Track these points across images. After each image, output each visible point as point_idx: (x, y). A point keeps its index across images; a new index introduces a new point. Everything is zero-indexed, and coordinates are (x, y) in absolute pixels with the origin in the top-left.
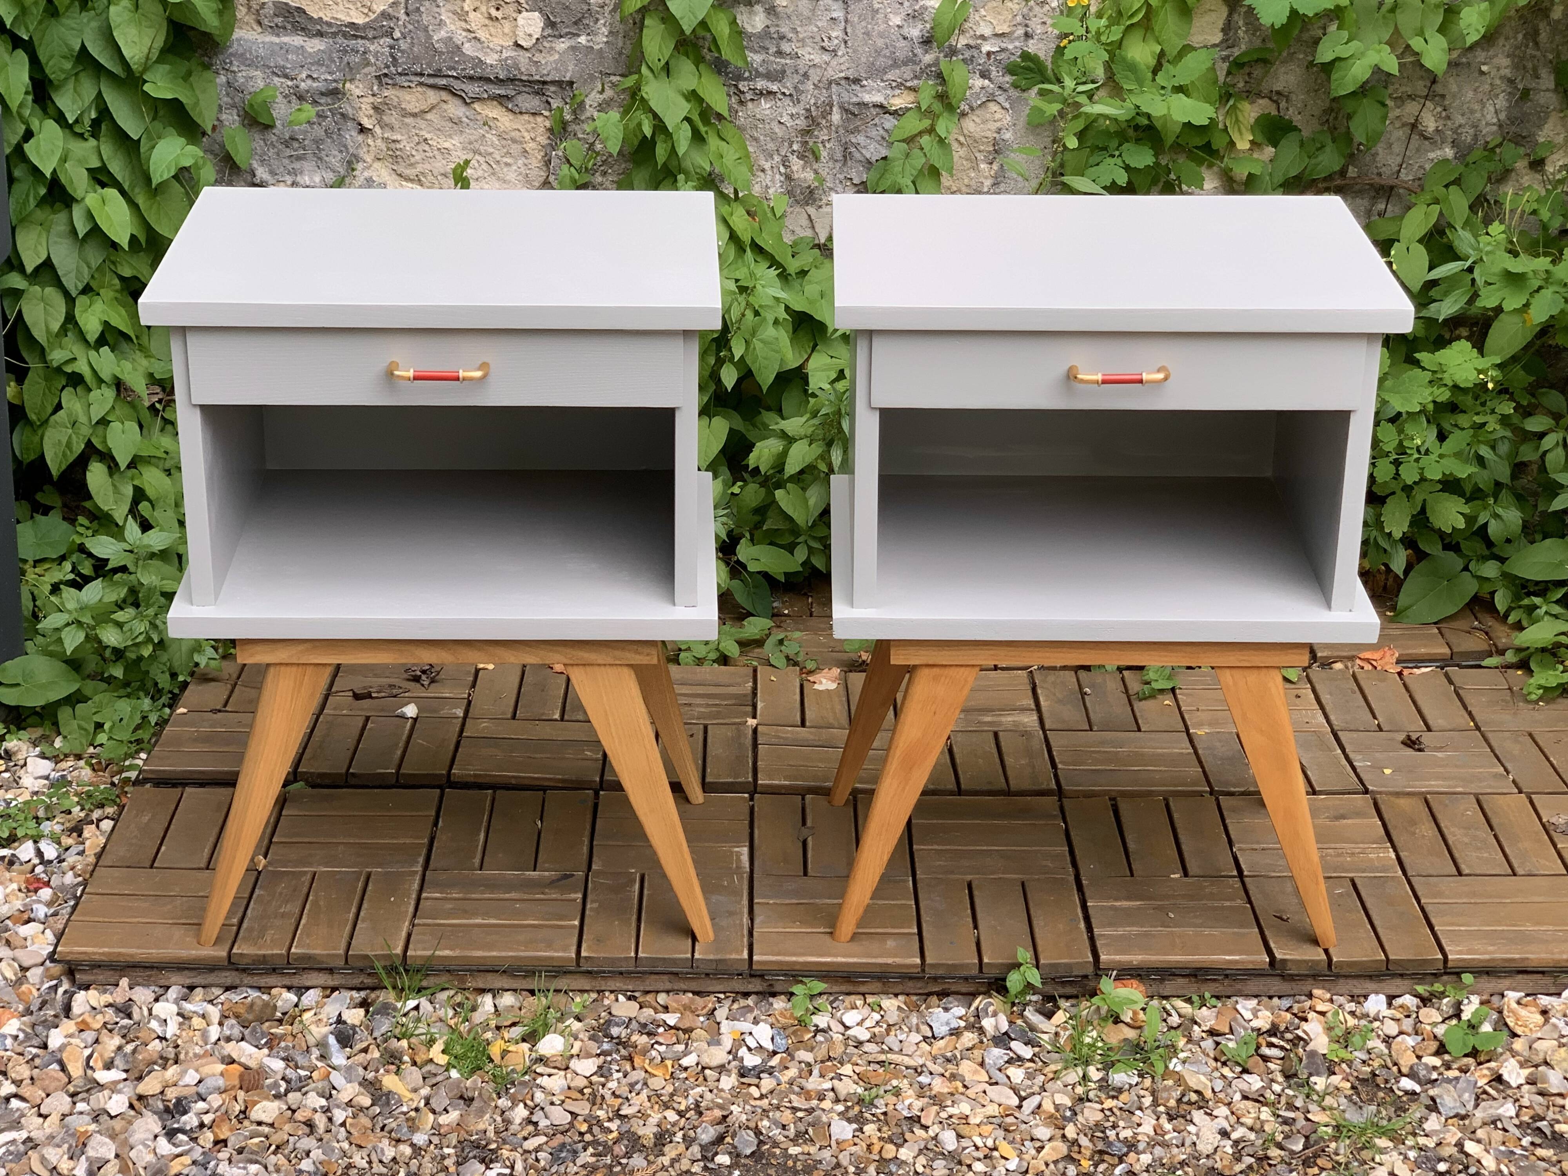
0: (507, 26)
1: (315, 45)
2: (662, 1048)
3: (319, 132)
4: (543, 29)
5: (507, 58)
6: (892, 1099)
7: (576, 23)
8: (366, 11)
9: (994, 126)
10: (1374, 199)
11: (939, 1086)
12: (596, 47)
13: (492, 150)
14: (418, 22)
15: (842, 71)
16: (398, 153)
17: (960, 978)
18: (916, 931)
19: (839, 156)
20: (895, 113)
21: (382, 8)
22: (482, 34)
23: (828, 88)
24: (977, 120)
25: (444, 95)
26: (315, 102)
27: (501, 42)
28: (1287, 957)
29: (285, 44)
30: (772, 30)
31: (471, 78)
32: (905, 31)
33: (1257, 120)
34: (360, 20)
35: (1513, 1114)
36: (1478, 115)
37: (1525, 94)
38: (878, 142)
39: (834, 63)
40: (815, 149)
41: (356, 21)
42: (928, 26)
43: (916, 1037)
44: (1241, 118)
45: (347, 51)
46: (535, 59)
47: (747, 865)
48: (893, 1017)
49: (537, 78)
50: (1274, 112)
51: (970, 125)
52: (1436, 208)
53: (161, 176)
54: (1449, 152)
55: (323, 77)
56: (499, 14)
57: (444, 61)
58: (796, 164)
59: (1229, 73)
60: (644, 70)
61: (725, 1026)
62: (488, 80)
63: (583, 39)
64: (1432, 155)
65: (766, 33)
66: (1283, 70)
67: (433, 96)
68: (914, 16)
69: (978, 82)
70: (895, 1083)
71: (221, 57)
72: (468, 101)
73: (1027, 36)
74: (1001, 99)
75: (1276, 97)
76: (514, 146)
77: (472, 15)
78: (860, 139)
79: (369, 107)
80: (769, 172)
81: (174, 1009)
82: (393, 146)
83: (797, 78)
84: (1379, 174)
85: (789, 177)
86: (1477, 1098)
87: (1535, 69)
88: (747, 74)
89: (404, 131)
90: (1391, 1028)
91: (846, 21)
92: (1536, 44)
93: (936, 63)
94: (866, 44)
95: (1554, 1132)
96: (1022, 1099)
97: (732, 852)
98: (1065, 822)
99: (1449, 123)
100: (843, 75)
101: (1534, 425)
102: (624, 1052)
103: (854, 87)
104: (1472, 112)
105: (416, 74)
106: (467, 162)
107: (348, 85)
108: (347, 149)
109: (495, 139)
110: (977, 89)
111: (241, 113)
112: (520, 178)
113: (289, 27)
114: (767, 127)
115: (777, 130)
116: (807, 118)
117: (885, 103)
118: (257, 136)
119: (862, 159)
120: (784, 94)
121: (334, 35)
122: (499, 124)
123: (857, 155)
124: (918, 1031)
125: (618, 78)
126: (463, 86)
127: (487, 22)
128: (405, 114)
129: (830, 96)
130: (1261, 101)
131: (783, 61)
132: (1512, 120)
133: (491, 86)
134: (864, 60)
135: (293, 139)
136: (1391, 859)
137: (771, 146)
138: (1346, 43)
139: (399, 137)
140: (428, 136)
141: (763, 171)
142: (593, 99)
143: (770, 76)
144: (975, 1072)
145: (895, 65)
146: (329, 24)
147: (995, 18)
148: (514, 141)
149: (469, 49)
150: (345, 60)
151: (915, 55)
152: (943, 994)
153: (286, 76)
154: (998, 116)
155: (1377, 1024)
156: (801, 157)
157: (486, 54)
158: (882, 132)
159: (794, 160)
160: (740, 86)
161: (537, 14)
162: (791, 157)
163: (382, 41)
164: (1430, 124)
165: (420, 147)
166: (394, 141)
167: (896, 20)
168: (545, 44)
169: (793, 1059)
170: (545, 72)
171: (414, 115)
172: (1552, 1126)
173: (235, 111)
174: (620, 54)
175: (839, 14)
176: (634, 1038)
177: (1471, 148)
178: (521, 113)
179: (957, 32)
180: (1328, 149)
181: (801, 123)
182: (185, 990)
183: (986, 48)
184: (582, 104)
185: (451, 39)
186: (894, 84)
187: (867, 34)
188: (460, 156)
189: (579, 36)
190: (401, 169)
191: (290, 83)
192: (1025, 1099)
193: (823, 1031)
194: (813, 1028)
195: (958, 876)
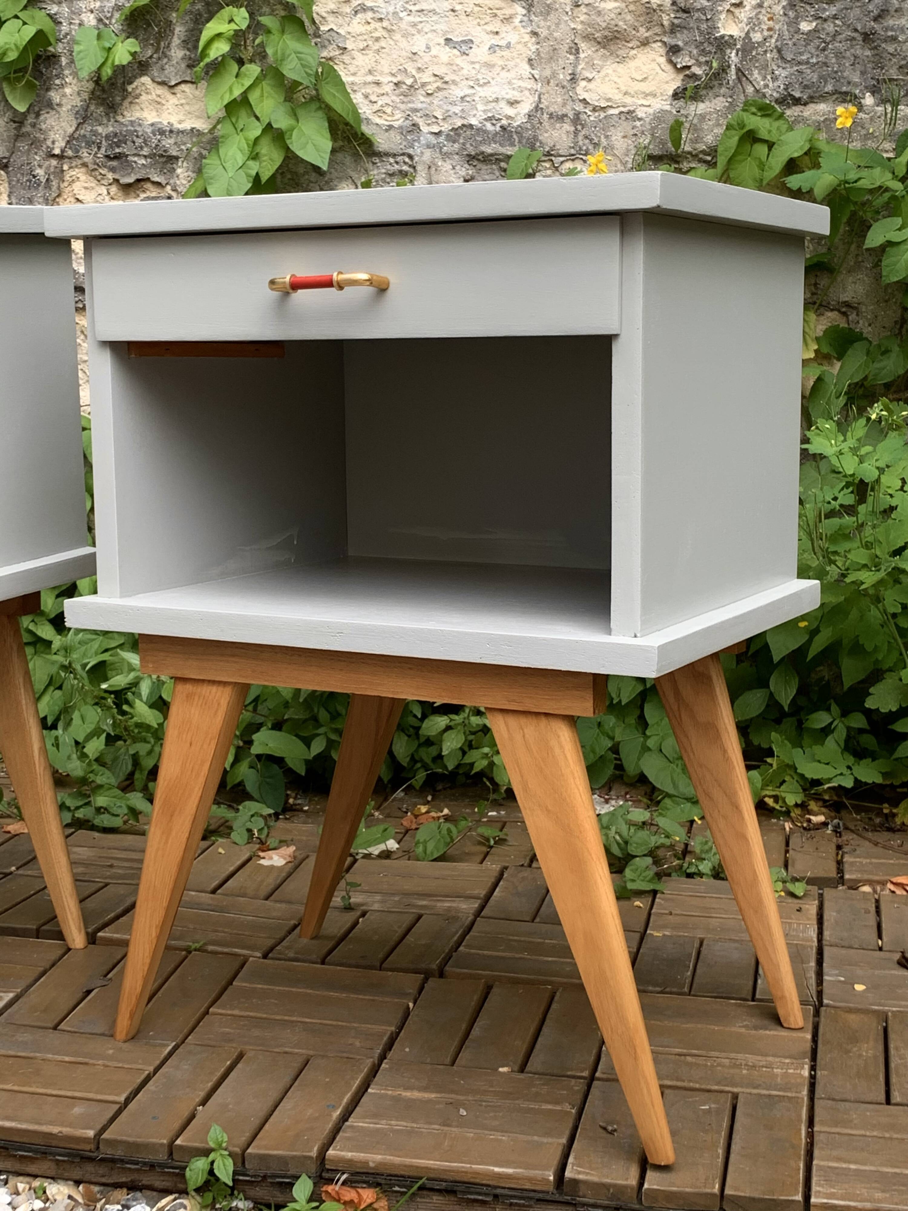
17: (145, 1164)
18: (124, 1099)
28: (581, 1177)
44: (806, 329)
50: (843, 325)
66: (851, 279)
75: (844, 309)
130: (829, 314)
136: (802, 1077)
138: (899, 229)
152: (133, 1187)
180: (894, 353)
195: (234, 1045)
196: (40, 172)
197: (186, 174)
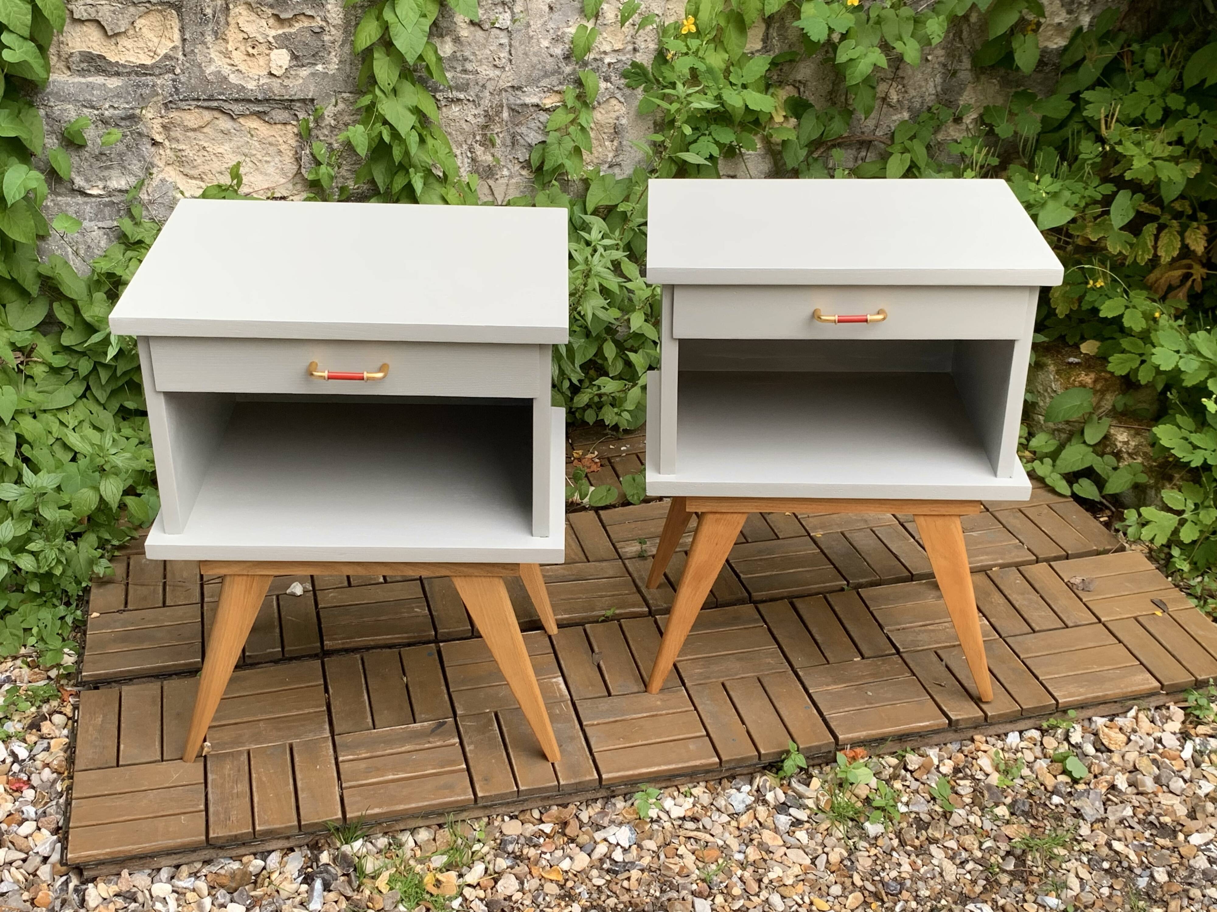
0: (262, 61)
1: (113, 83)
2: (548, 856)
3: (122, 147)
4: (290, 61)
5: (263, 84)
7: (313, 56)
8: (152, 54)
9: (614, 115)
10: (859, 149)
11: (753, 855)
12: (331, 73)
13: (254, 152)
14: (193, 60)
15: (509, 82)
16: (184, 159)
17: (746, 766)
18: (705, 733)
19: (508, 142)
20: (546, 110)
21: (165, 52)
22: (242, 67)
23: (500, 94)
24: (603, 112)
25: (217, 114)
26: (117, 125)
27: (258, 73)
28: (959, 717)
29: (91, 83)
30: (458, 54)
31: (236, 100)
32: (551, 51)
33: (787, 101)
34: (148, 62)
35: (1131, 813)
36: (924, 89)
37: (954, 73)
38: (536, 131)
39: (503, 76)
40: (492, 139)
41: (145, 63)
42: (567, 46)
43: (725, 817)
44: (777, 100)
45: (139, 86)
46: (285, 84)
47: (566, 693)
48: (704, 801)
49: (287, 97)
50: (797, 95)
51: (599, 115)
52: (907, 156)
53: (14, 198)
54: (906, 115)
55: (122, 106)
56: (255, 51)
57: (215, 89)
58: (479, 150)
59: (768, 70)
60: (377, 92)
62: (249, 101)
63: (320, 67)
64: (895, 118)
65: (454, 57)
66: (802, 65)
67: (207, 115)
68: (557, 40)
69: (603, 85)
71: (40, 96)
72: (235, 117)
73: (635, 50)
74: (619, 96)
75: (798, 84)
76: (271, 148)
77: (234, 53)
78: (523, 129)
79: (158, 126)
80: (460, 157)
81: (169, 888)
82: (179, 154)
83: (477, 88)
84: (863, 133)
85: (473, 160)
86: (1104, 804)
87: (960, 56)
88: (441, 87)
89: (187, 142)
90: (1029, 756)
91: (510, 45)
92: (961, 39)
93: (574, 72)
94: (525, 61)
95: (1160, 823)
96: (814, 859)
97: (552, 683)
98: (766, 624)
99: (906, 95)
100: (509, 84)
102: (522, 865)
103: (517, 92)
104: (920, 87)
105: (194, 100)
106: (239, 163)
107: (144, 111)
108: (144, 159)
109: (256, 144)
110: (602, 90)
111: (60, 137)
112: (278, 171)
113: (92, 69)
114: (457, 124)
115: (465, 127)
116: (485, 116)
117: (540, 103)
118: (73, 154)
119: (525, 144)
120: (469, 100)
121: (129, 74)
122: (259, 133)
123: (522, 141)
124: (724, 811)
125: (348, 95)
126: (230, 106)
127: (246, 58)
128: (188, 129)
129: (501, 100)
130: (787, 87)
131: (467, 76)
132: (945, 91)
133: (251, 105)
134: (523, 73)
135: (102, 154)
136: (987, 625)
138: (855, 49)
139: (184, 147)
140: (206, 145)
142: (329, 111)
143: (459, 88)
144: (775, 839)
145: (546, 75)
146: (124, 66)
147: (613, 39)
148: (270, 144)
149: (233, 79)
150: (139, 92)
151: (559, 68)
152: (733, 778)
153: (93, 107)
154: (616, 108)
155: (1019, 755)
156: (482, 145)
157: (247, 82)
158: (538, 124)
159: (477, 146)
160: (437, 96)
161: (285, 50)
162: (475, 145)
163: (166, 77)
164: (894, 97)
165: (200, 154)
166: (180, 150)
167: (545, 43)
168: (292, 72)
170: (293, 93)
171: (194, 130)
172: (1157, 818)
173: (54, 136)
174: (348, 77)
175: (505, 41)
176: (525, 851)
177: (919, 112)
178: (275, 123)
179: (588, 50)
180: (836, 119)
181: (481, 120)
182: (174, 869)
183: (607, 60)
184: (322, 117)
185: (219, 72)
186: (546, 89)
187: (526, 54)
188: (232, 160)
189: (316, 64)
190: (186, 170)
191: (96, 112)
192: (816, 858)
193: (656, 821)
194: (649, 820)
195: (714, 680)
196: (209, 11)
197: (336, 9)
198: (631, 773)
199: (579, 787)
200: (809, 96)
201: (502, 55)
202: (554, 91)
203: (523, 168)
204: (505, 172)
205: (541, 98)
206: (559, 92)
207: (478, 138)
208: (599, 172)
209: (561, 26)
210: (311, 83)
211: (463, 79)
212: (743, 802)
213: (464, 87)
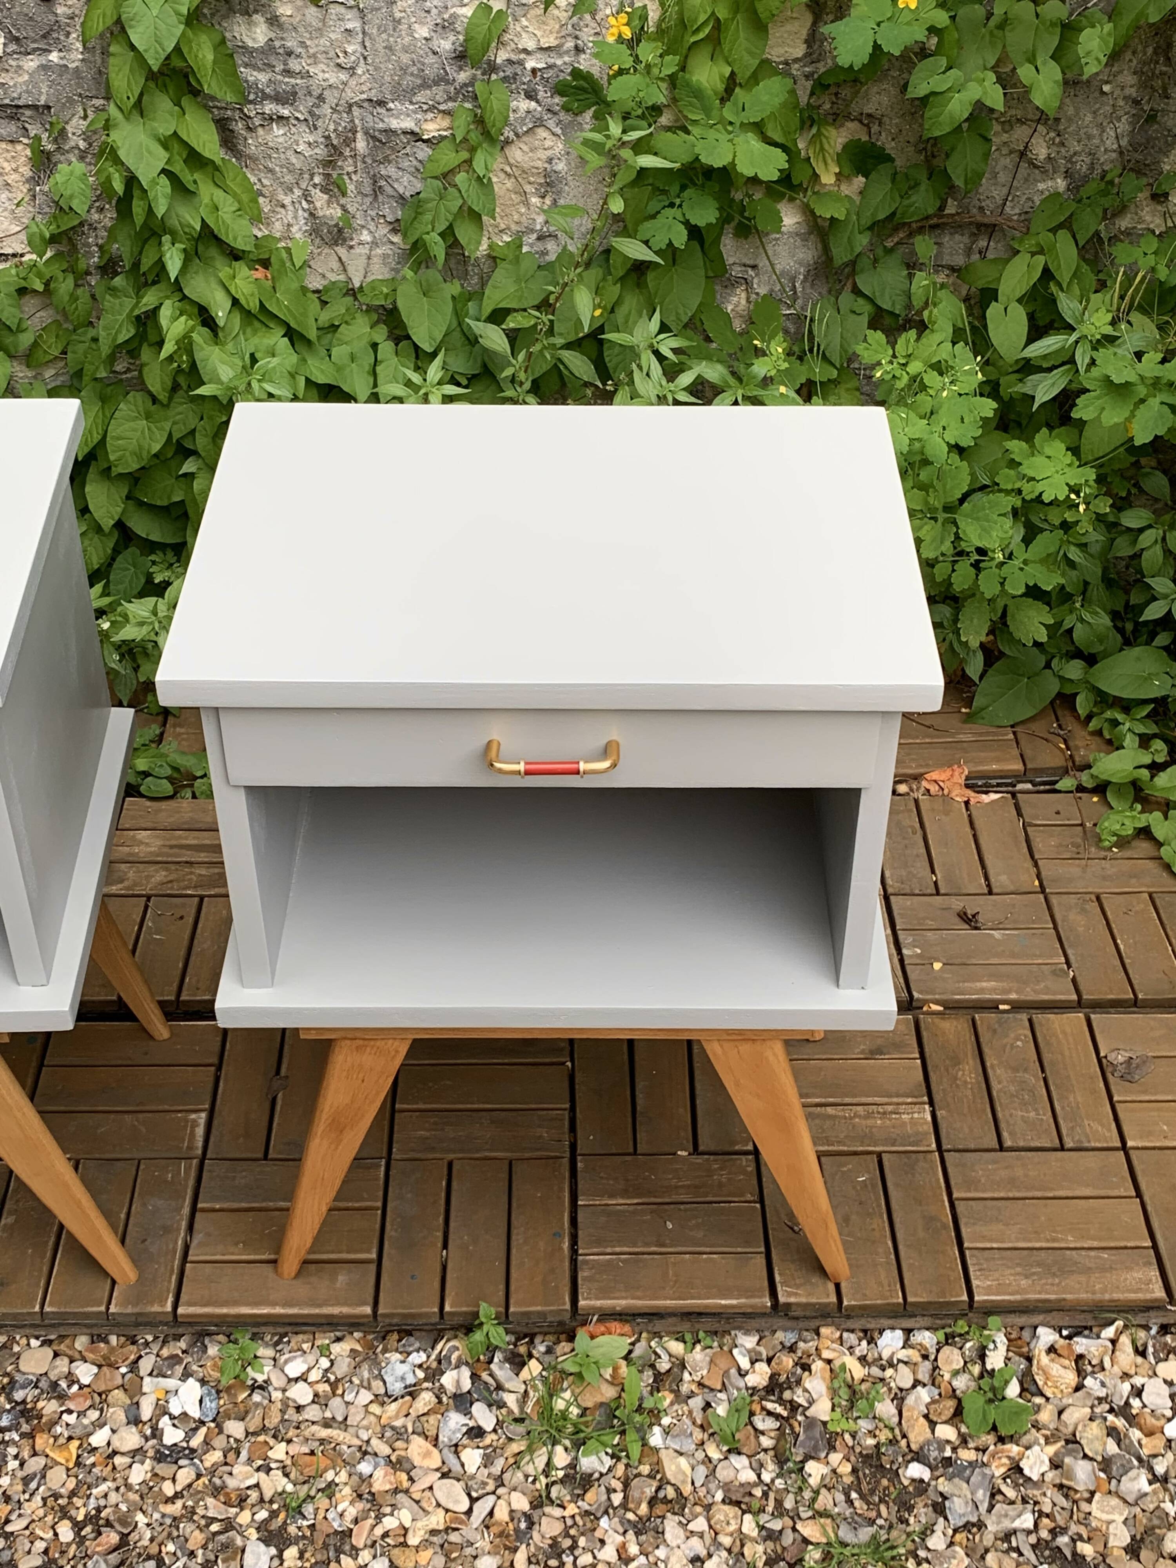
2: (71, 1419)
4: (5, 45)
6: (323, 1502)
7: (44, 37)
9: (544, 155)
10: (974, 236)
11: (382, 1481)
12: (72, 66)
15: (362, 92)
18: (375, 1256)
19: (368, 190)
20: (427, 142)
23: (349, 111)
24: (525, 148)
28: (792, 1300)
30: (277, 44)
32: (434, 45)
33: (845, 147)
35: (1030, 1525)
36: (1096, 141)
37: (1152, 118)
38: (412, 174)
39: (353, 82)
40: (340, 182)
42: (461, 38)
43: (365, 1397)
44: (826, 146)
47: (199, 1143)
48: (343, 1367)
49: (8, 102)
50: (865, 138)
51: (516, 153)
52: (1041, 260)
54: (1061, 184)
58: (320, 199)
59: (812, 94)
61: (148, 1384)
63: (54, 57)
64: (1041, 186)
65: (269, 48)
66: (875, 89)
68: (445, 27)
69: (524, 105)
70: (330, 1475)
73: (578, 50)
74: (551, 124)
75: (867, 120)
78: (390, 170)
80: (291, 208)
83: (310, 101)
84: (981, 209)
85: (312, 214)
86: (993, 1496)
87: (1165, 88)
88: (252, 97)
90: (904, 1378)
91: (364, 33)
93: (473, 82)
94: (389, 60)
95: (1075, 1553)
96: (473, 1500)
97: (187, 1121)
98: (572, 1060)
99: (1063, 150)
100: (364, 96)
101: (1132, 519)
102: (25, 1428)
103: (378, 110)
104: (1089, 137)
110: (521, 113)
112: (6, 214)
114: (282, 156)
115: (294, 161)
116: (327, 146)
117: (417, 130)
119: (395, 194)
120: (297, 119)
123: (388, 189)
124: (369, 1388)
125: (102, 101)
129: (352, 121)
130: (849, 125)
131: (293, 81)
132: (1135, 146)
134: (387, 79)
136: (926, 1123)
137: (289, 178)
138: (944, 73)
141: (283, 206)
142: (75, 127)
143: (279, 99)
144: (427, 1455)
145: (425, 85)
147: (539, 29)
151: (448, 73)
154: (548, 143)
155: (889, 1372)
156: (325, 190)
158: (415, 163)
159: (317, 194)
160: (245, 111)
162: (313, 191)
164: (1041, 151)
167: (423, 32)
168: (11, 62)
169: (221, 1432)
170: (15, 95)
172: (1074, 1541)
174: (101, 73)
175: (354, 24)
176: (41, 1404)
177: (1086, 179)
179: (494, 44)
180: (923, 188)
181: (321, 152)
183: (530, 64)
184: (63, 132)
186: (425, 107)
187: (389, 48)
189: (49, 52)
192: (478, 1499)
193: (261, 1387)
194: (250, 1383)
195: (438, 1156)
198: (225, 1311)
199: (140, 1320)
200: (886, 142)
201: (350, 49)
202: (440, 111)
203: (395, 231)
204: (366, 237)
205: (418, 122)
206: (447, 113)
207: (317, 180)
208: (521, 246)
209: (449, 5)
210: (42, 81)
211: (287, 84)
212: (403, 1379)
213: (286, 98)
